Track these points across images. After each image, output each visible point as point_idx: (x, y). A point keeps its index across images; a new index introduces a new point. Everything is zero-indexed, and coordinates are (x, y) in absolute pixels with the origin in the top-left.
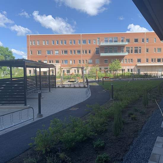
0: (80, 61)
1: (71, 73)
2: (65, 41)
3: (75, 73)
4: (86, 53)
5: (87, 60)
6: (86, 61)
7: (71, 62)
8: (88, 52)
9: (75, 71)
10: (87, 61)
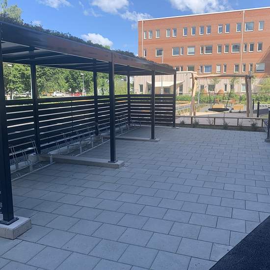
0: (237, 66)
1: (217, 90)
2: (209, 27)
3: (226, 90)
4: (252, 49)
5: (254, 63)
6: (251, 65)
7: (218, 68)
8: (256, 47)
9: (226, 86)
10: (254, 66)
